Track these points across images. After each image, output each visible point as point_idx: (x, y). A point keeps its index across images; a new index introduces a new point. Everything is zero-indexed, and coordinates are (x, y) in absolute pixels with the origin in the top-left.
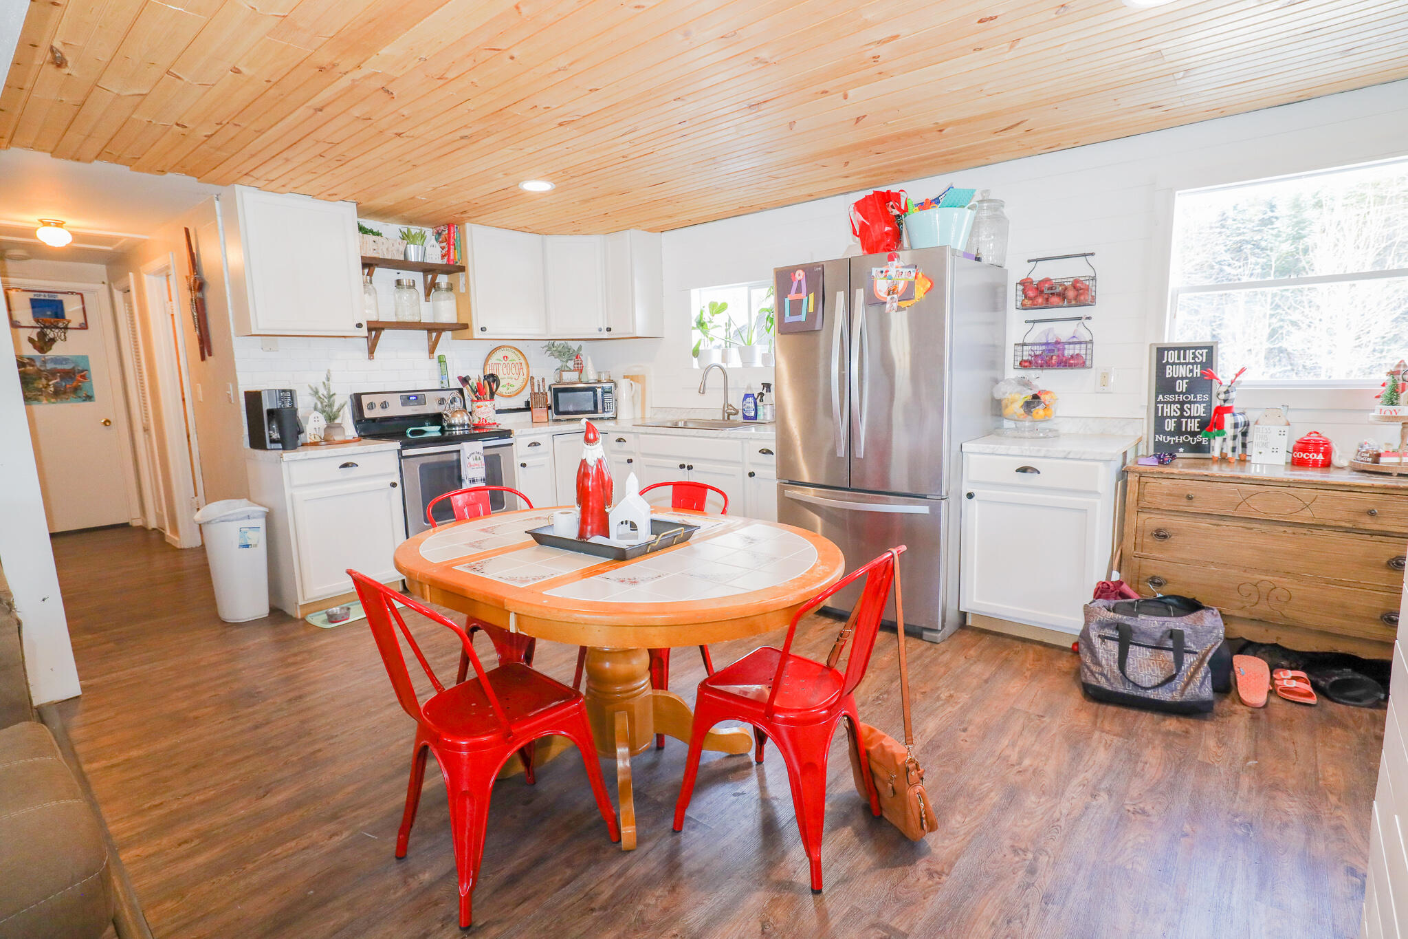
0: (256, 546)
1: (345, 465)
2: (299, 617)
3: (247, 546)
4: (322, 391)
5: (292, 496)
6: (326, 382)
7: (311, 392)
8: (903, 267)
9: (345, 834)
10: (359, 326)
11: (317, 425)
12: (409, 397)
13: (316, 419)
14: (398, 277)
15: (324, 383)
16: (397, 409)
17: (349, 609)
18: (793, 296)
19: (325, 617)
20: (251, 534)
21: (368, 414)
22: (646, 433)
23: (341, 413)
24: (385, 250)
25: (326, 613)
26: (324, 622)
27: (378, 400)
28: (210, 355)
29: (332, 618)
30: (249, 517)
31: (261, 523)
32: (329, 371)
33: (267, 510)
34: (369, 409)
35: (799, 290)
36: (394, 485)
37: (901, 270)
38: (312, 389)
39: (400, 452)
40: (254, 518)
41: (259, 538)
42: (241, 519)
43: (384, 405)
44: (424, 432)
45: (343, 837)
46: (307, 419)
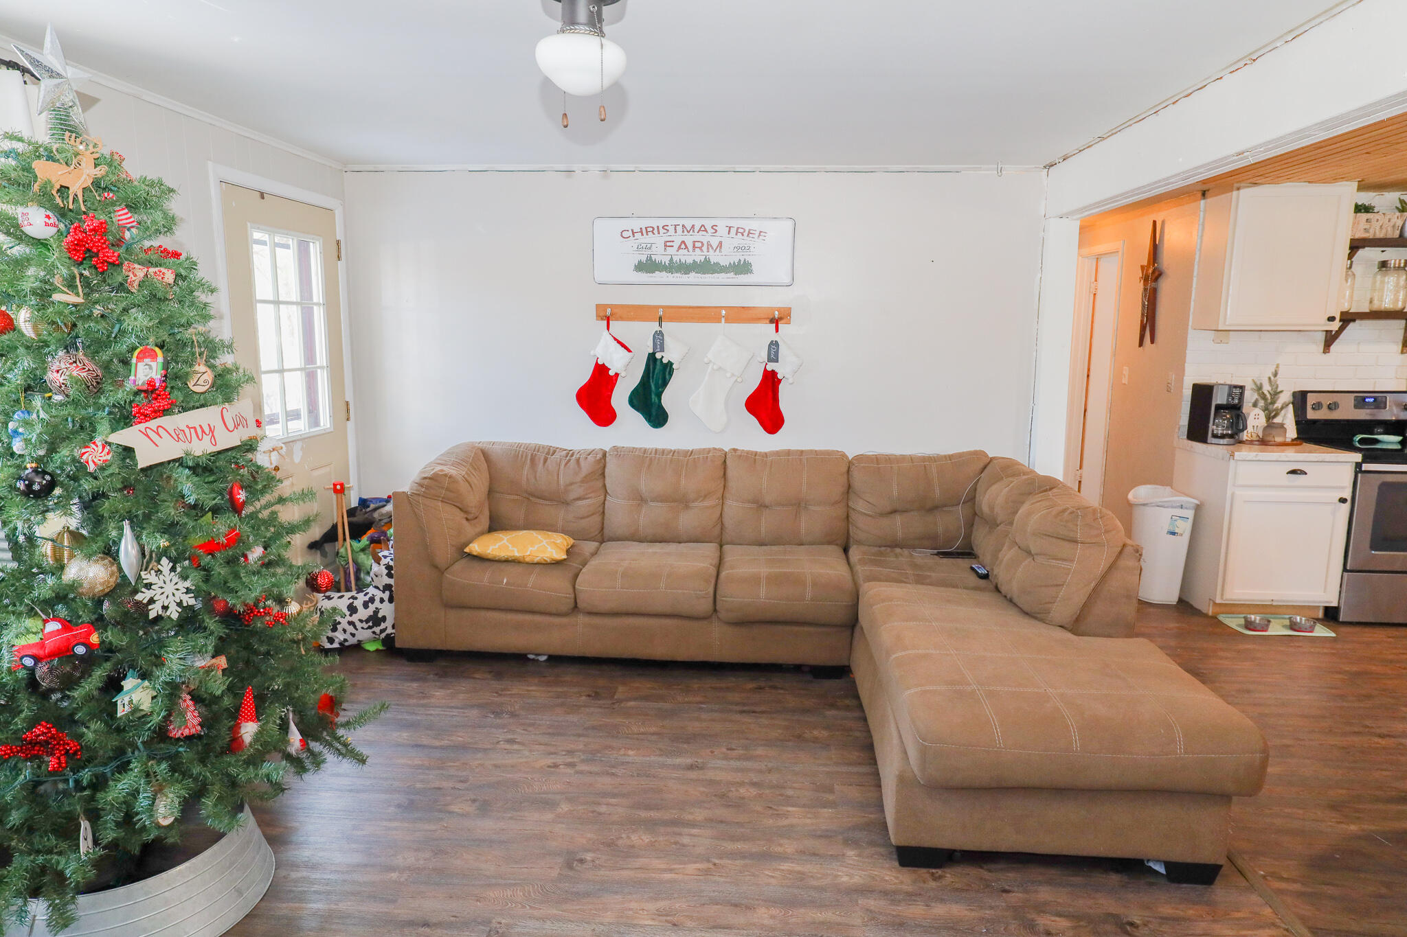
0: (1181, 535)
1: (1293, 472)
2: (1210, 614)
3: (1173, 533)
4: (1266, 388)
5: (1233, 495)
6: (1272, 378)
7: (1254, 387)
10: (1331, 319)
11: (1256, 423)
12: (1361, 399)
13: (1257, 417)
14: (1383, 257)
15: (1270, 378)
16: (1348, 412)
17: (1269, 621)
19: (1242, 621)
20: (1180, 523)
21: (1311, 415)
23: (1283, 412)
24: (1378, 228)
25: (1244, 617)
26: (1239, 626)
27: (1326, 400)
28: (1152, 341)
29: (1249, 625)
30: (1182, 507)
31: (1190, 514)
32: (1278, 366)
33: (1196, 502)
34: (1313, 409)
36: (1343, 500)
38: (1255, 383)
39: (1358, 465)
40: (1186, 508)
41: (1185, 528)
42: (1175, 507)
43: (1332, 407)
44: (1377, 441)
46: (1249, 414)
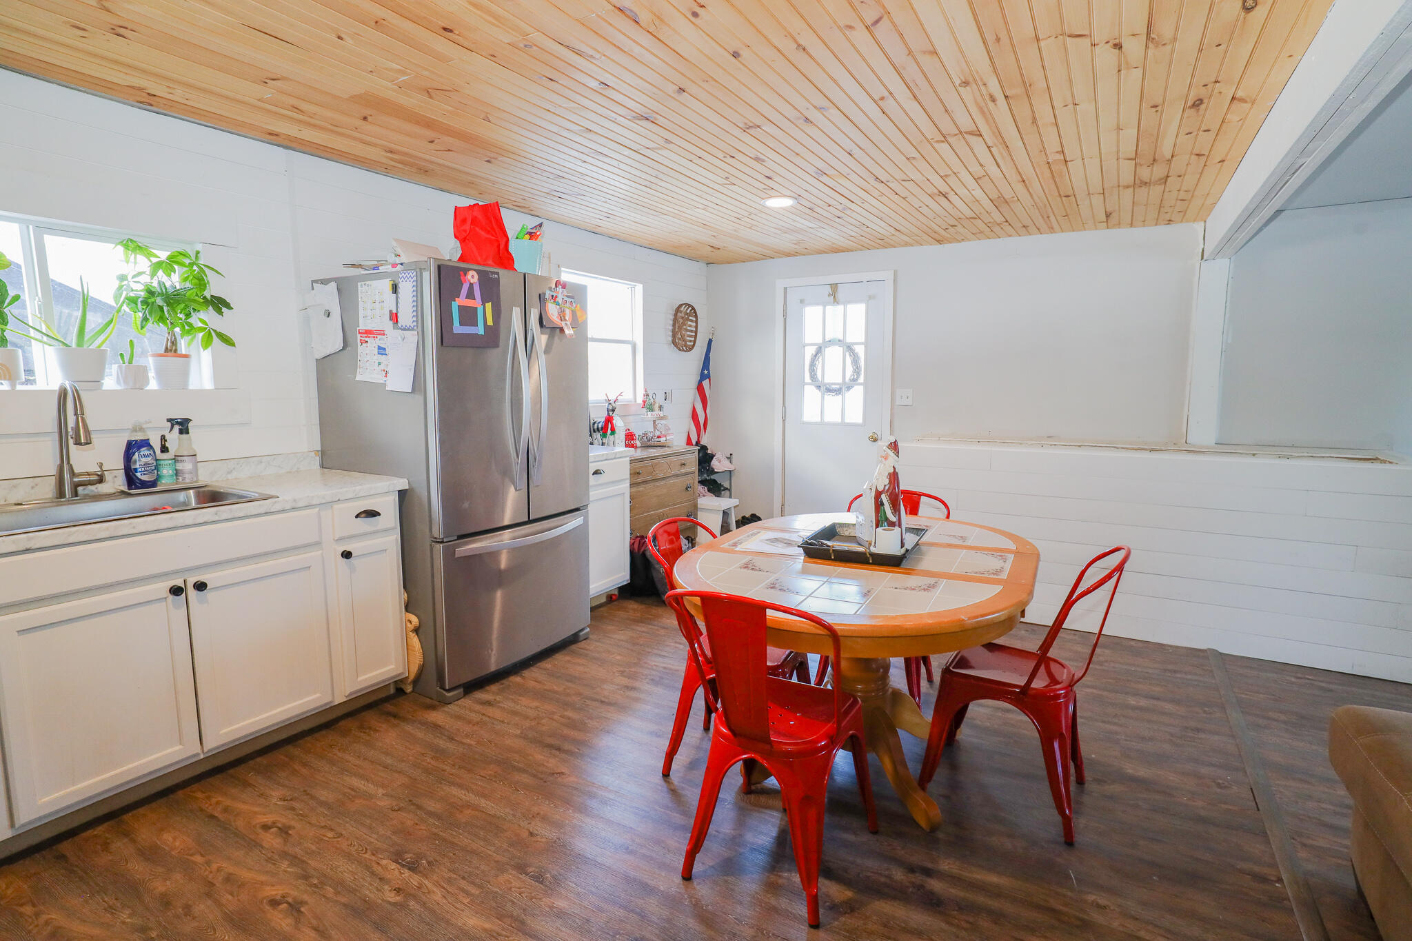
8: (567, 296)
9: (1091, 898)
18: (461, 301)
22: (28, 551)
35: (470, 295)
37: (566, 298)
45: (1094, 897)
